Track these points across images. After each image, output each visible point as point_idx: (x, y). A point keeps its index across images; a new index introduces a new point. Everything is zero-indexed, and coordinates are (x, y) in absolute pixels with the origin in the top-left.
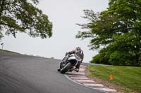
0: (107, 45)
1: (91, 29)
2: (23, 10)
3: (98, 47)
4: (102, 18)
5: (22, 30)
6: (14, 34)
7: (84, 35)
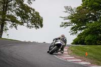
0: (83, 31)
1: (71, 20)
2: (21, 10)
3: (76, 33)
4: (78, 12)
5: (22, 24)
6: (16, 27)
7: (66, 25)
